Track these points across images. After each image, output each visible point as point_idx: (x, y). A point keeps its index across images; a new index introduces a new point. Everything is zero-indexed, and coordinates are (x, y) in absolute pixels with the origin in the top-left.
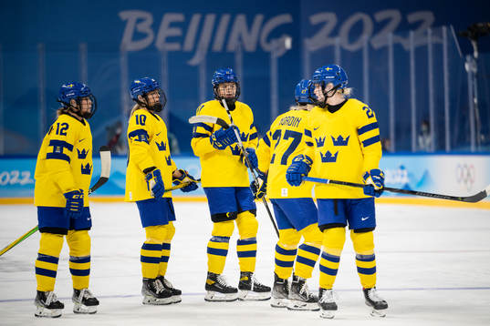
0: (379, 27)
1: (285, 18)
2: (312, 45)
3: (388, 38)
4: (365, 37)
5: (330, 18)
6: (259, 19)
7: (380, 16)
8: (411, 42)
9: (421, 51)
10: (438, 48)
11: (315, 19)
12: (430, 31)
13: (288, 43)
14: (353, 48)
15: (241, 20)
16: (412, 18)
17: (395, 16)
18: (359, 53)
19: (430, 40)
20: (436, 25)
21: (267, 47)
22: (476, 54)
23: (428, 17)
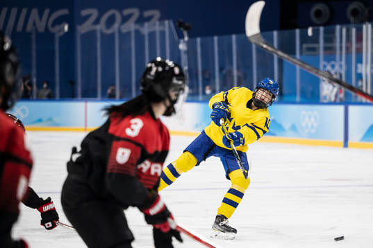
0: (125, 19)
1: (65, 12)
2: (83, 29)
3: (131, 26)
4: (116, 26)
5: (94, 13)
6: (47, 12)
7: (126, 12)
8: (146, 29)
9: (152, 35)
10: (163, 33)
11: (84, 13)
12: (158, 23)
13: (66, 28)
14: (109, 32)
15: (35, 12)
16: (147, 14)
17: (135, 12)
18: (113, 35)
19: (157, 28)
20: (162, 19)
21: (53, 30)
22: (186, 39)
23: (156, 13)
